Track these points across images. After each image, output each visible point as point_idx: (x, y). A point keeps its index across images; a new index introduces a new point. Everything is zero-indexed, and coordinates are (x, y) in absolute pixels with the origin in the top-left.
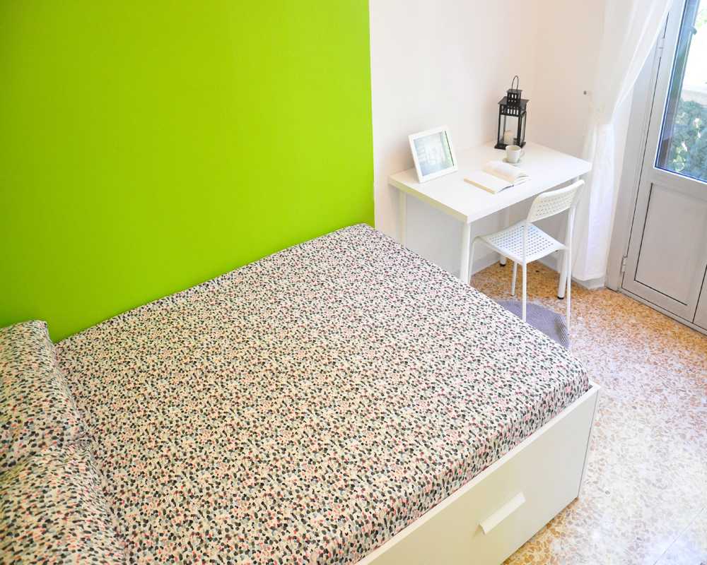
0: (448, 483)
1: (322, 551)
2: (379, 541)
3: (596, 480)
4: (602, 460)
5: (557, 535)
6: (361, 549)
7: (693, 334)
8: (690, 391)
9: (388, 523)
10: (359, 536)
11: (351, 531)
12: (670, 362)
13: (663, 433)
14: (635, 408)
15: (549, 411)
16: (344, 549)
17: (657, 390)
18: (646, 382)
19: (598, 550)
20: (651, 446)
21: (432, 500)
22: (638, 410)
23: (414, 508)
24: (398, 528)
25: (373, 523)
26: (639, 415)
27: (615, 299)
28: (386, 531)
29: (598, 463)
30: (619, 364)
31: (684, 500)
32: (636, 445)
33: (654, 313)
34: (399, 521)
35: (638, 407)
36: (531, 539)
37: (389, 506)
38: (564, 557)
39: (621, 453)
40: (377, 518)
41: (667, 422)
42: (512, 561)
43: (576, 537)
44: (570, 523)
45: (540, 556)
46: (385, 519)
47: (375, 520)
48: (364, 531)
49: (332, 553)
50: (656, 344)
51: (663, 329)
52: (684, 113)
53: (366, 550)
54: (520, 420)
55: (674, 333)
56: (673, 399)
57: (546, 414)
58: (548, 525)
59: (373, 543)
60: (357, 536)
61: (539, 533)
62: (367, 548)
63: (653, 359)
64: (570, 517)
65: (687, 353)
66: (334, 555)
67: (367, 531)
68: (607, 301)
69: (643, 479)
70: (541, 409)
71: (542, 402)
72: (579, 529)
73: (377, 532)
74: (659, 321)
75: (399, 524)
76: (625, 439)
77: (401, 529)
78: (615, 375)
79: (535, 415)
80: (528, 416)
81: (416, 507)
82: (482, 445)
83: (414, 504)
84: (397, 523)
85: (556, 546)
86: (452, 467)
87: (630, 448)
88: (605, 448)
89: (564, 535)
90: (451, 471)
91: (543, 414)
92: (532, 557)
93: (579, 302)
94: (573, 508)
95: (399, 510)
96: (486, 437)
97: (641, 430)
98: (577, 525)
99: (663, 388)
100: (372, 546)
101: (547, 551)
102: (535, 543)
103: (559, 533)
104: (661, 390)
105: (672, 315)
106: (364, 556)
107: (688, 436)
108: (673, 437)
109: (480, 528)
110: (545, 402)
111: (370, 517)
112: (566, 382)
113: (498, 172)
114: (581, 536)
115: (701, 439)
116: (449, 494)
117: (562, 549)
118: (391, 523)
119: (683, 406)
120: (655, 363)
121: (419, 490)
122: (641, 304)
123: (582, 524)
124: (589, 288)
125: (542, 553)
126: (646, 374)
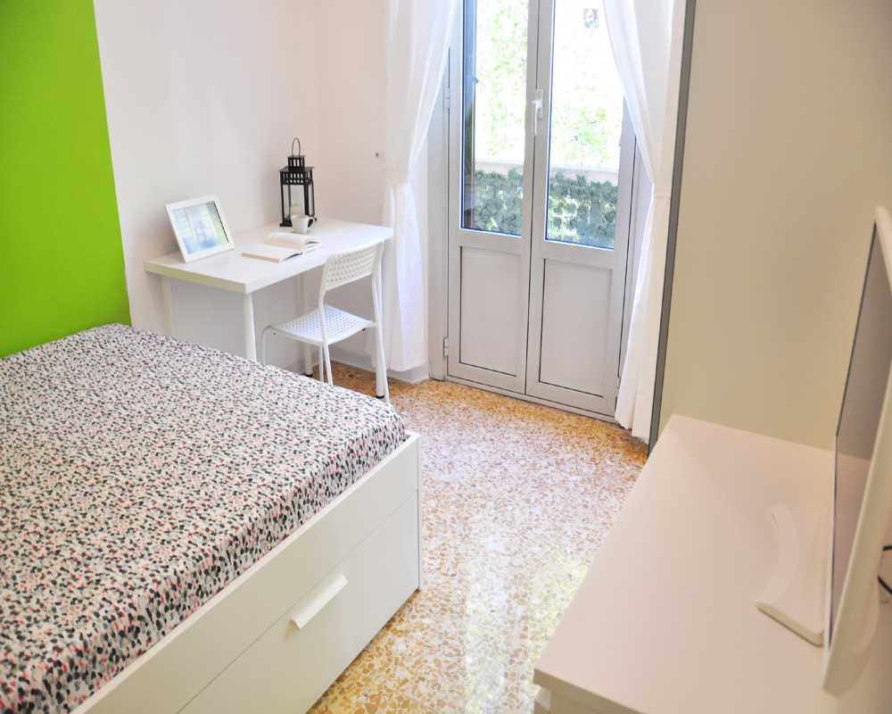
0: (235, 556)
1: (51, 665)
2: (144, 642)
3: (438, 566)
4: (443, 544)
5: (400, 634)
6: (115, 657)
7: (527, 405)
8: (530, 458)
9: (154, 615)
10: (110, 637)
11: (96, 630)
12: (506, 435)
13: (508, 503)
14: (474, 486)
15: (360, 462)
16: (87, 658)
17: (496, 464)
18: (484, 459)
19: (450, 635)
20: (496, 518)
21: (215, 581)
22: (478, 487)
23: (190, 592)
24: (171, 623)
25: (130, 615)
26: (479, 492)
27: (441, 389)
28: (152, 627)
29: (439, 549)
30: (452, 447)
31: (536, 560)
32: (480, 520)
33: (485, 393)
34: (170, 611)
35: (477, 484)
36: (367, 647)
37: (152, 591)
38: (410, 655)
39: (464, 533)
40: (135, 609)
41: (509, 492)
42: (347, 677)
43: (423, 629)
44: (414, 617)
45: (382, 662)
46: (148, 610)
47: (132, 611)
48: (117, 628)
49: (68, 665)
50: (490, 421)
51: (497, 407)
52: (488, 187)
53: (124, 658)
54: (323, 472)
55: (509, 409)
56: (513, 469)
57: (357, 467)
58: (388, 626)
59: (133, 645)
60: (106, 637)
61: (378, 637)
62: (125, 653)
63: (488, 436)
64: (413, 611)
65: (523, 424)
66: (71, 667)
67: (121, 628)
68: (433, 391)
69: (491, 552)
70: (349, 459)
71: (349, 451)
72: (426, 621)
73: (138, 630)
74: (491, 400)
75: (171, 618)
76: (466, 519)
77: (176, 626)
78: (449, 460)
79: (342, 467)
80: (333, 469)
81: (193, 591)
82: (275, 504)
83: (190, 586)
84: (168, 615)
85: (400, 646)
86: (238, 534)
87: (473, 526)
88: (445, 532)
89: (407, 632)
90: (236, 539)
91: (353, 466)
92: (371, 666)
93: (402, 398)
94: (415, 601)
95: (168, 595)
96: (280, 494)
97: (483, 506)
98: (423, 617)
99: (503, 460)
100: (133, 651)
101: (389, 654)
102: (375, 649)
103: (401, 631)
104: (500, 464)
105: (504, 392)
106: (123, 668)
107: (533, 500)
108: (517, 504)
109: (293, 623)
110: (352, 451)
111: (124, 609)
112: (376, 427)
113: (283, 243)
114: (428, 627)
115: (546, 498)
116: (238, 574)
117: (407, 646)
118: (158, 614)
119: (524, 473)
120: (492, 440)
121: (195, 565)
122: (470, 388)
123: (428, 614)
124: (412, 382)
125: (384, 658)
126: (483, 452)
